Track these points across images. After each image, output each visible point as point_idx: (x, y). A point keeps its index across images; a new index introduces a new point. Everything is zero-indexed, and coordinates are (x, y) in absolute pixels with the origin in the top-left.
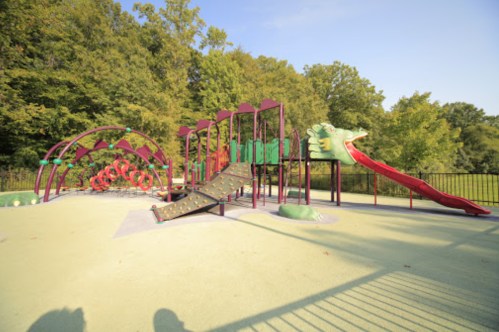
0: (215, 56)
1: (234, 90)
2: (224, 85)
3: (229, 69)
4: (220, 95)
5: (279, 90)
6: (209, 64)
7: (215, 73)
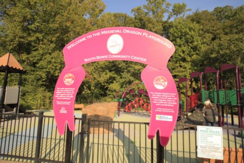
0: (179, 23)
1: (195, 43)
2: (187, 42)
3: (190, 29)
4: (185, 49)
5: (237, 36)
6: (175, 30)
7: (180, 34)
